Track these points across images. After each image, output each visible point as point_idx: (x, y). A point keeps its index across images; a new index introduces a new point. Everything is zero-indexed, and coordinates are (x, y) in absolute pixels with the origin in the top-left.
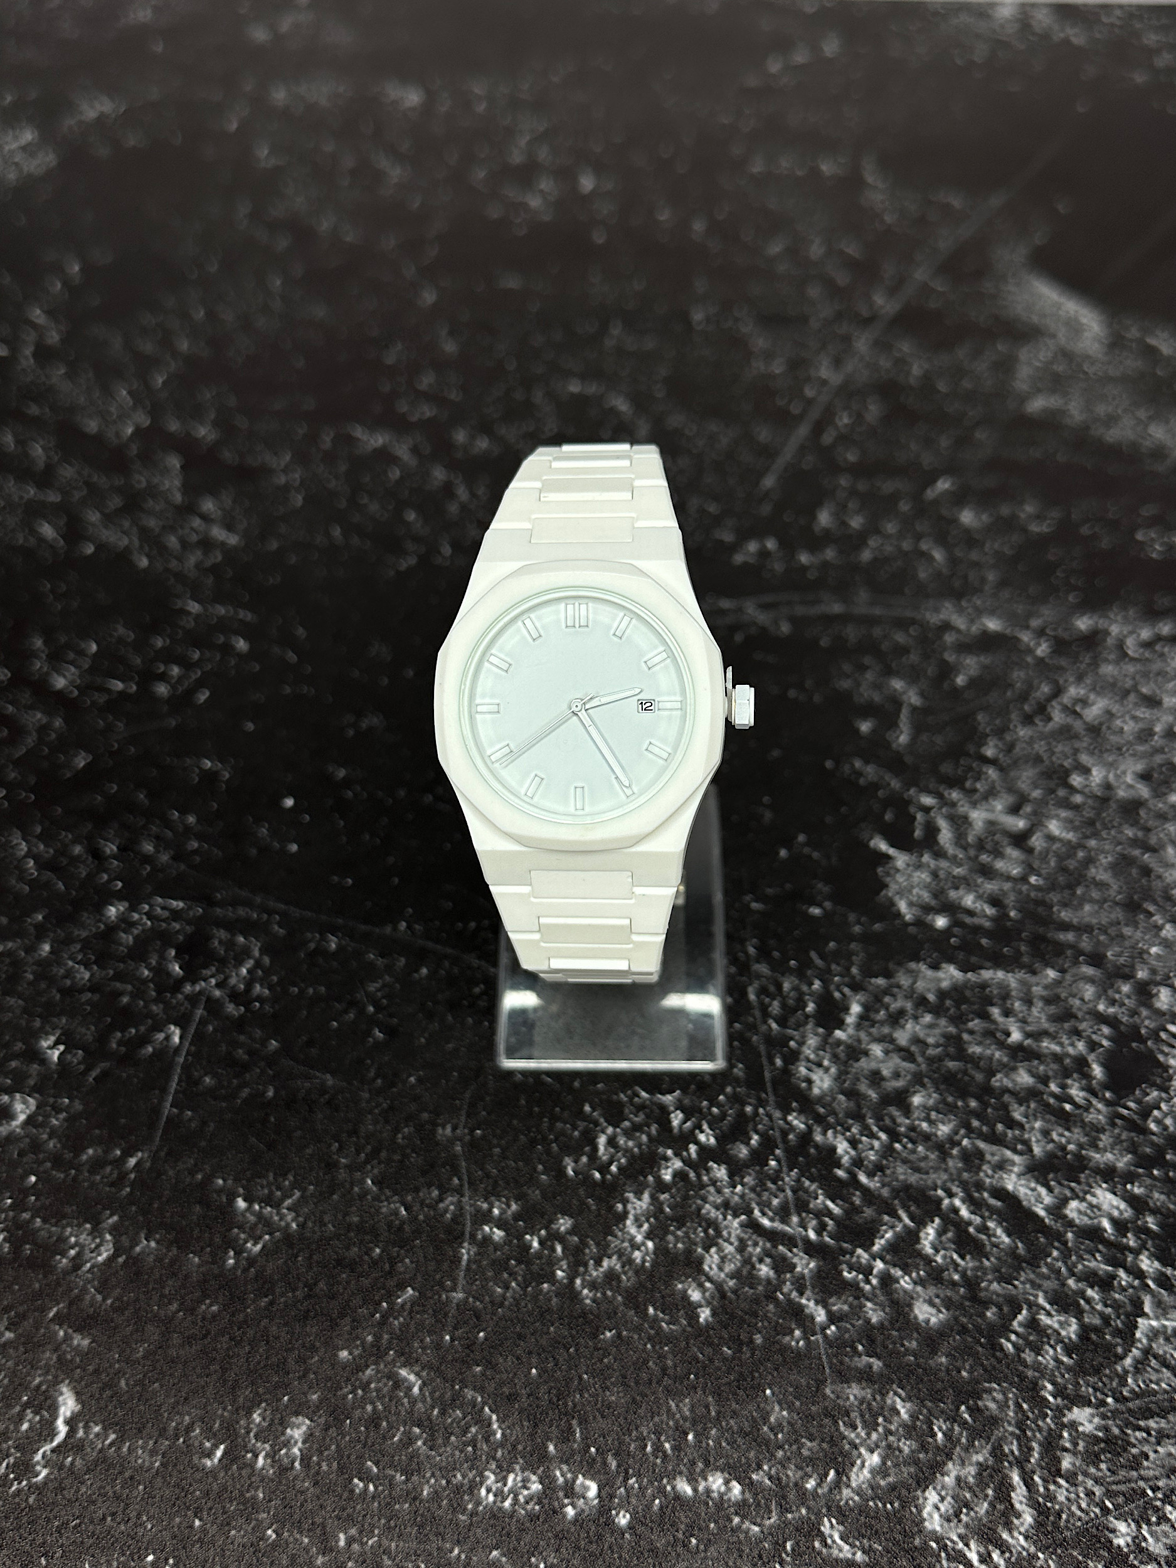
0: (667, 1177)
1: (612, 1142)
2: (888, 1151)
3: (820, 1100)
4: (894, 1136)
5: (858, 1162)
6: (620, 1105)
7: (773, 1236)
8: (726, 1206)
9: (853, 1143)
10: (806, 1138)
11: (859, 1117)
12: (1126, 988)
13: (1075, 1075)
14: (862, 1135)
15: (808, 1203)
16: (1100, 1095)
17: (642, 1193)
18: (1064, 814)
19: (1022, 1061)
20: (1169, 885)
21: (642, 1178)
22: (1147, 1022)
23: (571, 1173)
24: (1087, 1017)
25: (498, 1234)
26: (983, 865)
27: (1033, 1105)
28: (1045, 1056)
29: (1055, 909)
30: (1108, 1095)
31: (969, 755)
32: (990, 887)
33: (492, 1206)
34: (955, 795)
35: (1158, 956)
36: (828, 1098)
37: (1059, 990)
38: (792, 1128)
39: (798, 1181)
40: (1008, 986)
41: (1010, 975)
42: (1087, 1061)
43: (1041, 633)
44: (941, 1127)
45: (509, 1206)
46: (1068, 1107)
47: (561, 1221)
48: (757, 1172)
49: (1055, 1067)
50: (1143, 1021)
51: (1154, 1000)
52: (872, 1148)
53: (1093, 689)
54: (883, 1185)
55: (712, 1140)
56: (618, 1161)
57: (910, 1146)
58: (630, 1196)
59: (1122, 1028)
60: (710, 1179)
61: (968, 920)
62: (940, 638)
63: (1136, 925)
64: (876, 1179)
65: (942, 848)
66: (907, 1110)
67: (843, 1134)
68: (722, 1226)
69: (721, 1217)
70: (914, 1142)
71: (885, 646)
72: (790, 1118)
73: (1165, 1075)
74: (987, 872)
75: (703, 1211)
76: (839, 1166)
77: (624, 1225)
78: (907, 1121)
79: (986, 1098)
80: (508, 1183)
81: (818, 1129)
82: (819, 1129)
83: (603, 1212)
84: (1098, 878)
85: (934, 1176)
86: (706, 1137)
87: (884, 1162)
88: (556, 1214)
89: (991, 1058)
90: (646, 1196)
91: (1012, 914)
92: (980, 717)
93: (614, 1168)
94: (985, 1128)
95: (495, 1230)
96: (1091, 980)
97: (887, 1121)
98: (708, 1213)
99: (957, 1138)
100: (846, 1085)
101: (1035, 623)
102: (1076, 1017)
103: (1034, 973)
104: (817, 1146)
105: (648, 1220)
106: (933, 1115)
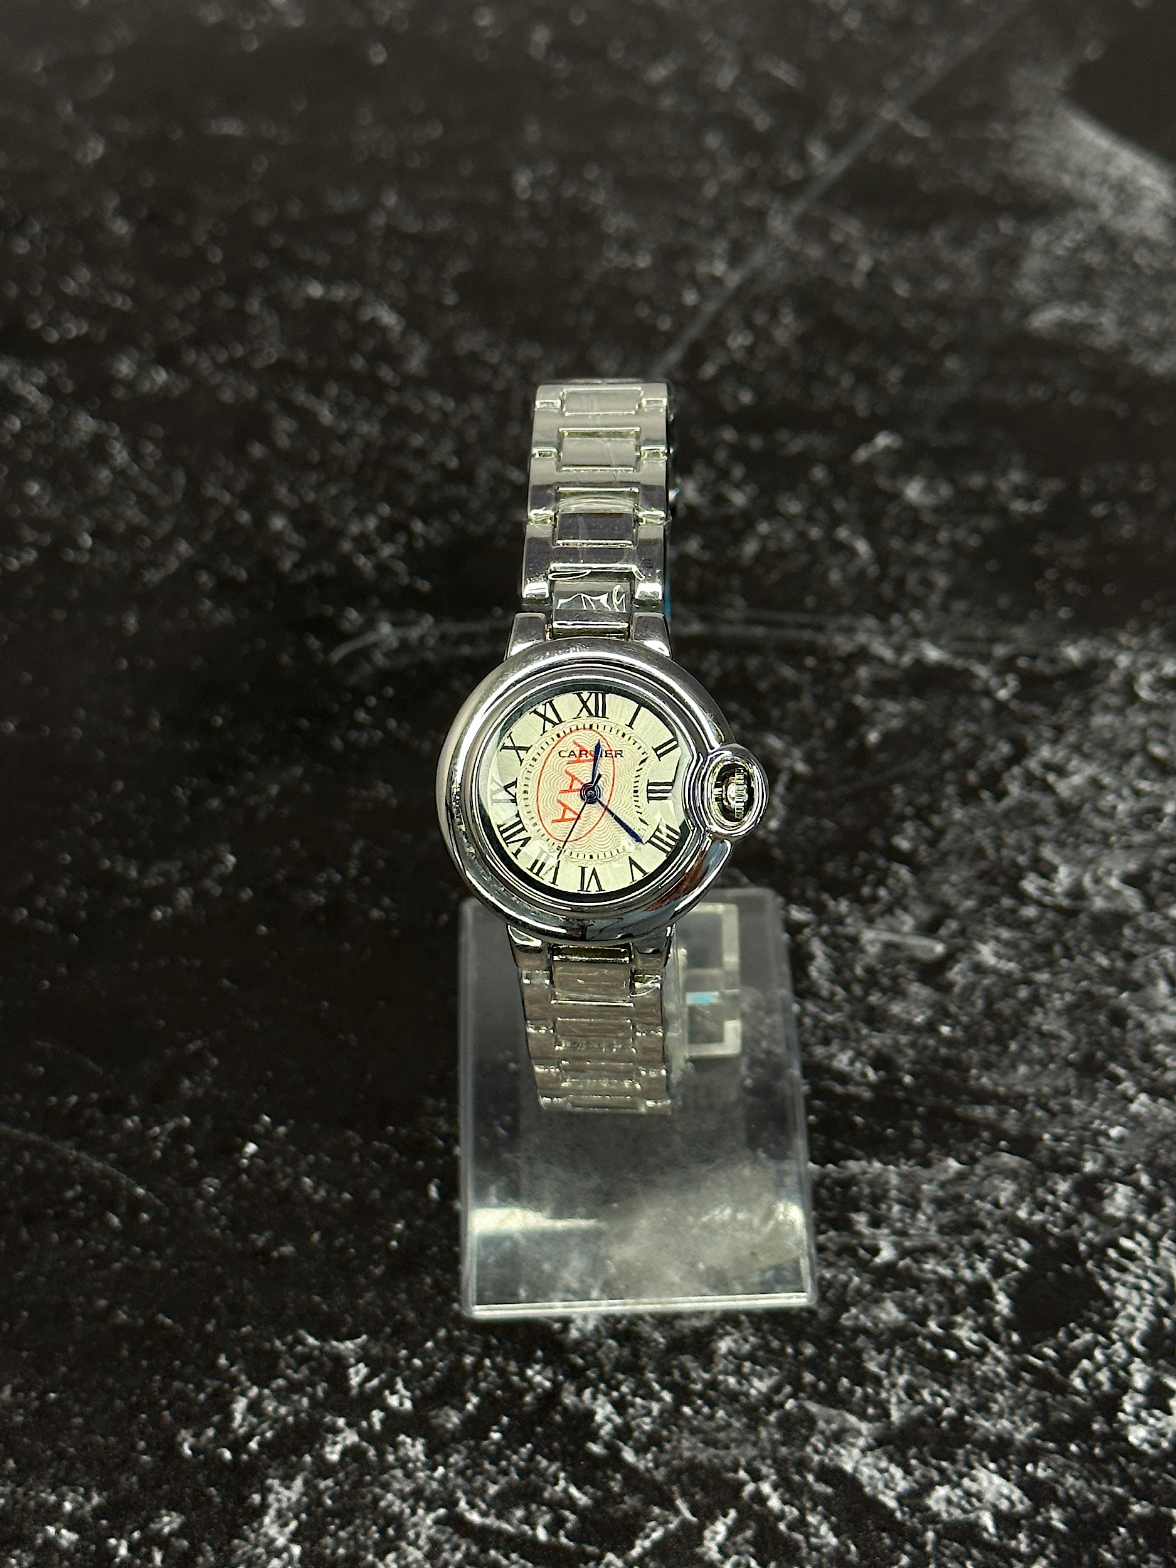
0: (333, 1455)
1: (254, 1407)
2: (672, 1416)
3: (578, 1344)
4: (683, 1395)
5: (623, 1433)
6: (275, 1355)
7: (483, 1536)
8: (418, 1494)
9: (620, 1406)
10: (551, 1398)
11: (633, 1369)
12: (1063, 1187)
13: (970, 1310)
14: (635, 1395)
15: (544, 1489)
16: (1003, 1338)
17: (293, 1479)
18: (1005, 934)
19: (889, 1291)
20: (1154, 1037)
21: (294, 1459)
22: (1090, 1235)
23: (188, 1451)
24: (1001, 1227)
25: (68, 1537)
26: (872, 1009)
27: (899, 1352)
28: (928, 1282)
29: (974, 1072)
30: (1015, 1337)
31: (870, 847)
32: (877, 1040)
33: (62, 1498)
34: (844, 906)
35: (1121, 1140)
36: (592, 1344)
37: (961, 1189)
38: (531, 1386)
39: (531, 1458)
40: (887, 1182)
41: (891, 1167)
42: (989, 1289)
43: (1006, 666)
44: (756, 1382)
45: (87, 1497)
46: (951, 1354)
47: (166, 1519)
48: (468, 1447)
49: (941, 1298)
50: (1084, 1235)
51: (1106, 1202)
52: (649, 1413)
53: (1077, 749)
54: (657, 1467)
55: (408, 1404)
56: (262, 1434)
57: (706, 1410)
58: (275, 1483)
59: (1051, 1242)
60: (397, 1459)
61: (839, 1089)
62: (850, 671)
63: (1093, 1096)
64: (649, 1456)
65: (813, 984)
66: (707, 1358)
67: (606, 1394)
68: (409, 1524)
69: (408, 1511)
70: (712, 1404)
71: (763, 686)
72: (530, 1372)
73: (1107, 1310)
74: (875, 1019)
75: (383, 1504)
76: (595, 1438)
77: (261, 1525)
78: (706, 1376)
79: (831, 1342)
80: (89, 1467)
81: (570, 1387)
82: (572, 1388)
83: (230, 1505)
84: (1045, 1027)
85: (734, 1451)
86: (400, 1400)
87: (665, 1433)
88: (158, 1509)
89: (845, 1285)
90: (298, 1483)
91: (908, 1079)
92: (898, 790)
93: (253, 1445)
94: (822, 1385)
95: (64, 1532)
96: (1012, 1174)
97: (677, 1374)
98: (390, 1506)
99: (777, 1398)
100: (620, 1326)
101: (1000, 651)
102: (982, 1227)
103: (926, 1164)
104: (565, 1410)
105: (297, 1517)
106: (747, 1366)
